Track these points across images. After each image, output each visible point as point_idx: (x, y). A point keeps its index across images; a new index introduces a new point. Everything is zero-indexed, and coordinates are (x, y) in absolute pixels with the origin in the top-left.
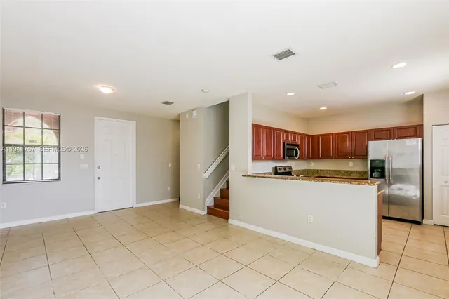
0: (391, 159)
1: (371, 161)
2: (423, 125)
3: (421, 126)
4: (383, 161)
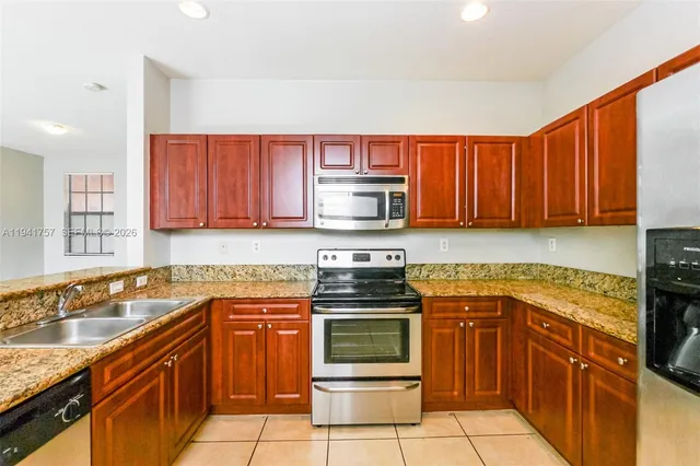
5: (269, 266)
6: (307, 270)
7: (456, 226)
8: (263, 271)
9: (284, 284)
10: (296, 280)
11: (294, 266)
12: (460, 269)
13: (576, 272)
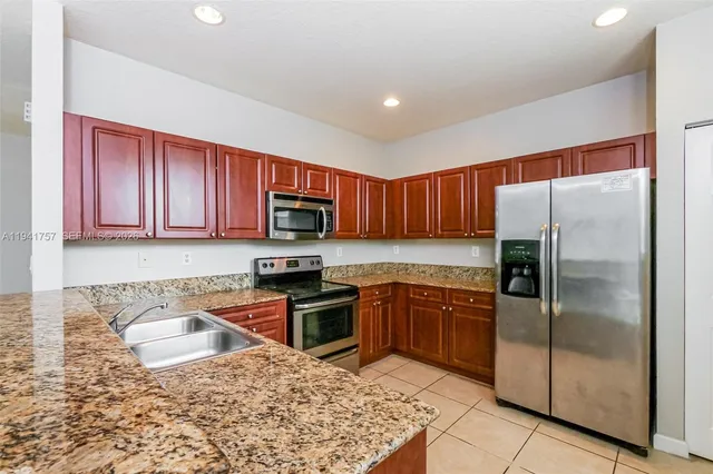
0: (555, 237)
1: (505, 243)
2: (654, 134)
3: (650, 139)
4: (534, 245)
5: (204, 278)
6: (241, 279)
7: (358, 238)
8: (197, 283)
9: (220, 294)
10: (231, 290)
11: (228, 276)
12: (349, 269)
13: (414, 265)
